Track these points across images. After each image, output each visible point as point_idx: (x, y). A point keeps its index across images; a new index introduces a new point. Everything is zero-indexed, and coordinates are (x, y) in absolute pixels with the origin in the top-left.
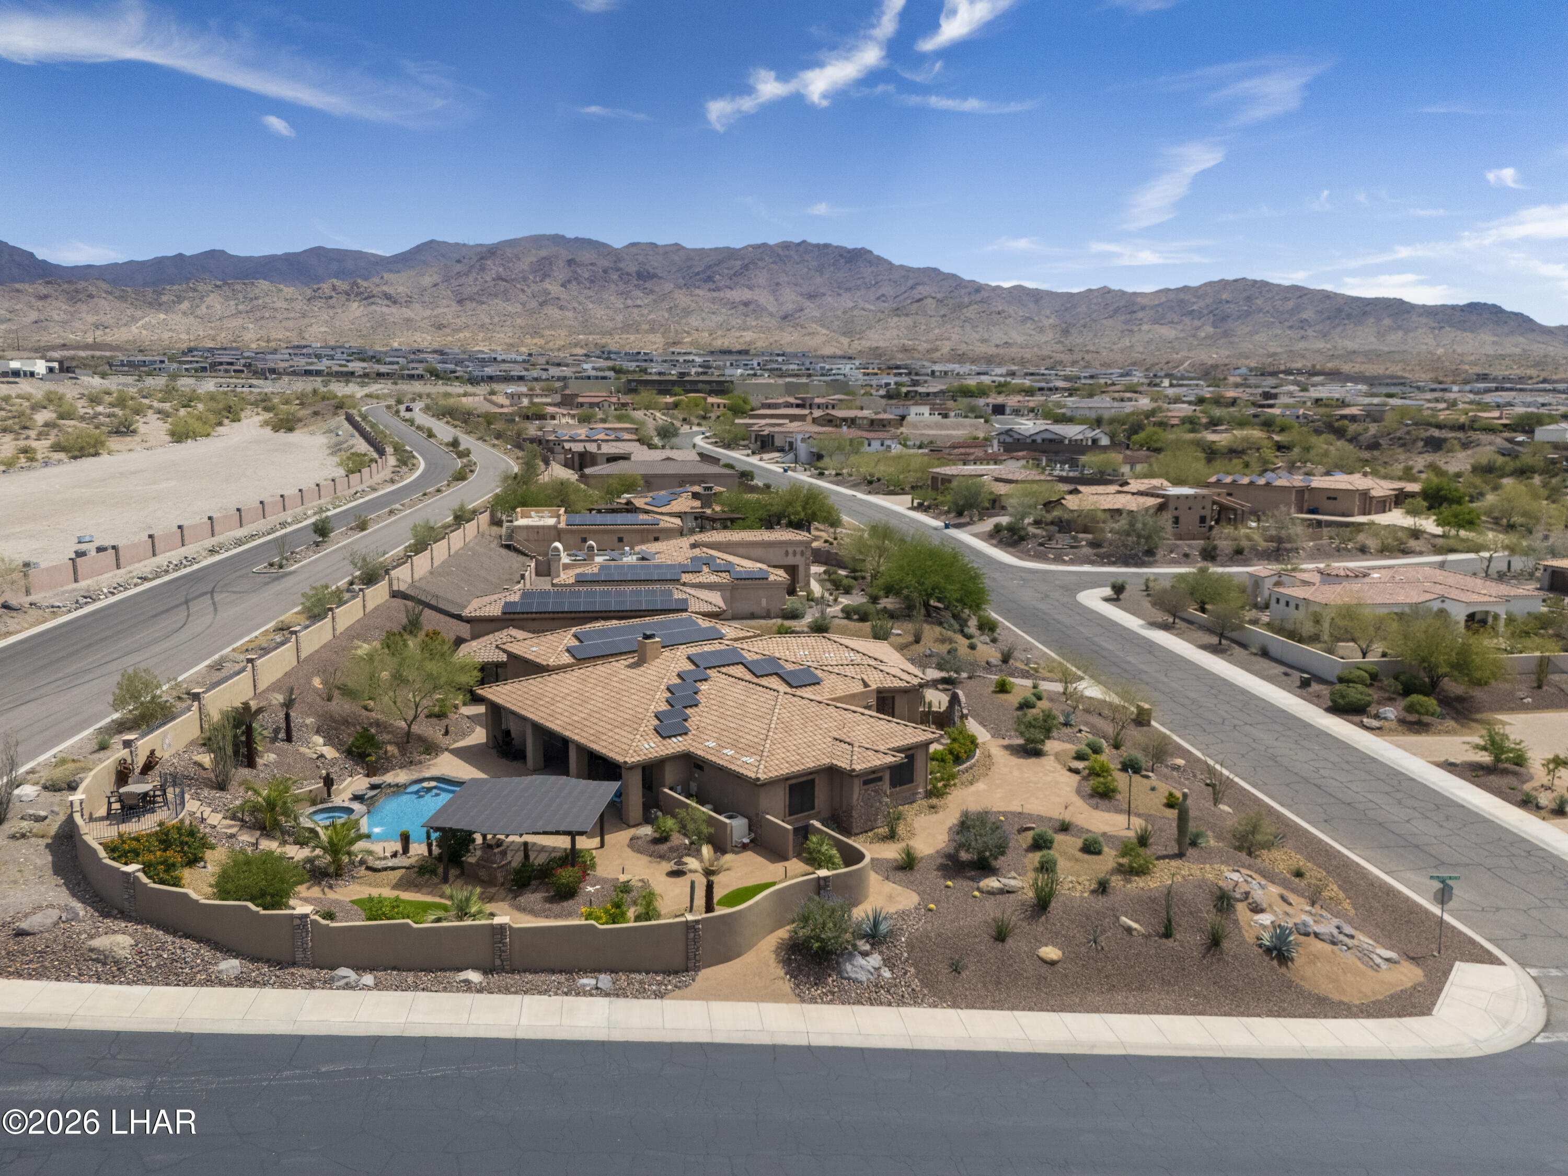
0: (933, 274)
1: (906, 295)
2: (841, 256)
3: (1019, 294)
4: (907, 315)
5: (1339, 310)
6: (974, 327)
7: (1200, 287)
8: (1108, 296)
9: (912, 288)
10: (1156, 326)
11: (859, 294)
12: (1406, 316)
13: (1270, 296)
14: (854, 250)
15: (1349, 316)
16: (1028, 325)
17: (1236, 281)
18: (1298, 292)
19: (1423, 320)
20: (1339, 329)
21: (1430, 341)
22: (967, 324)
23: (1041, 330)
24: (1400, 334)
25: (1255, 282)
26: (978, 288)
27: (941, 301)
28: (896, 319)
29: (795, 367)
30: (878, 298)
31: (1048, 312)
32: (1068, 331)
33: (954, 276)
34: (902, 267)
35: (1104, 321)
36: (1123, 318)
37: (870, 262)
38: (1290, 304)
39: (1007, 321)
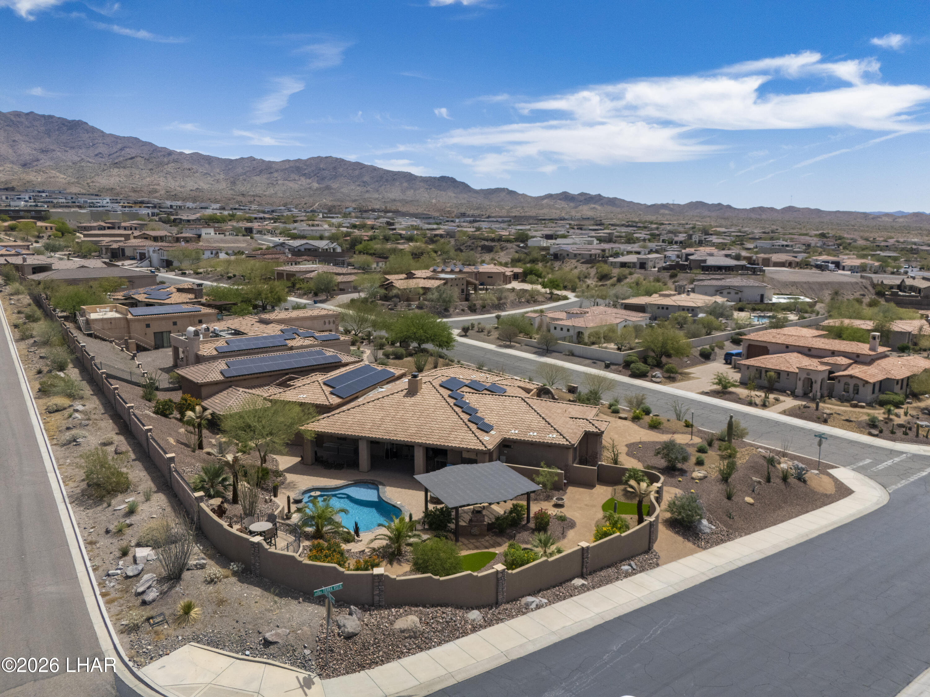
0: (135, 141)
1: (118, 154)
2: (63, 124)
3: (197, 158)
4: (124, 168)
5: (382, 177)
6: (174, 178)
7: (308, 160)
8: (254, 162)
9: (122, 149)
10: (286, 182)
11: (81, 151)
12: (413, 182)
13: (345, 167)
14: (73, 121)
15: (387, 181)
16: (209, 178)
17: (326, 158)
18: (358, 165)
19: (422, 184)
20: (383, 187)
21: (426, 195)
22: (168, 176)
23: (218, 181)
24: (412, 191)
25: (337, 159)
26: (170, 153)
27: (148, 160)
28: (116, 170)
29: (64, 200)
30: (96, 155)
31: (218, 171)
32: (235, 183)
33: (150, 144)
34: (111, 135)
35: (255, 178)
36: (266, 176)
37: (86, 130)
38: (357, 172)
39: (196, 175)
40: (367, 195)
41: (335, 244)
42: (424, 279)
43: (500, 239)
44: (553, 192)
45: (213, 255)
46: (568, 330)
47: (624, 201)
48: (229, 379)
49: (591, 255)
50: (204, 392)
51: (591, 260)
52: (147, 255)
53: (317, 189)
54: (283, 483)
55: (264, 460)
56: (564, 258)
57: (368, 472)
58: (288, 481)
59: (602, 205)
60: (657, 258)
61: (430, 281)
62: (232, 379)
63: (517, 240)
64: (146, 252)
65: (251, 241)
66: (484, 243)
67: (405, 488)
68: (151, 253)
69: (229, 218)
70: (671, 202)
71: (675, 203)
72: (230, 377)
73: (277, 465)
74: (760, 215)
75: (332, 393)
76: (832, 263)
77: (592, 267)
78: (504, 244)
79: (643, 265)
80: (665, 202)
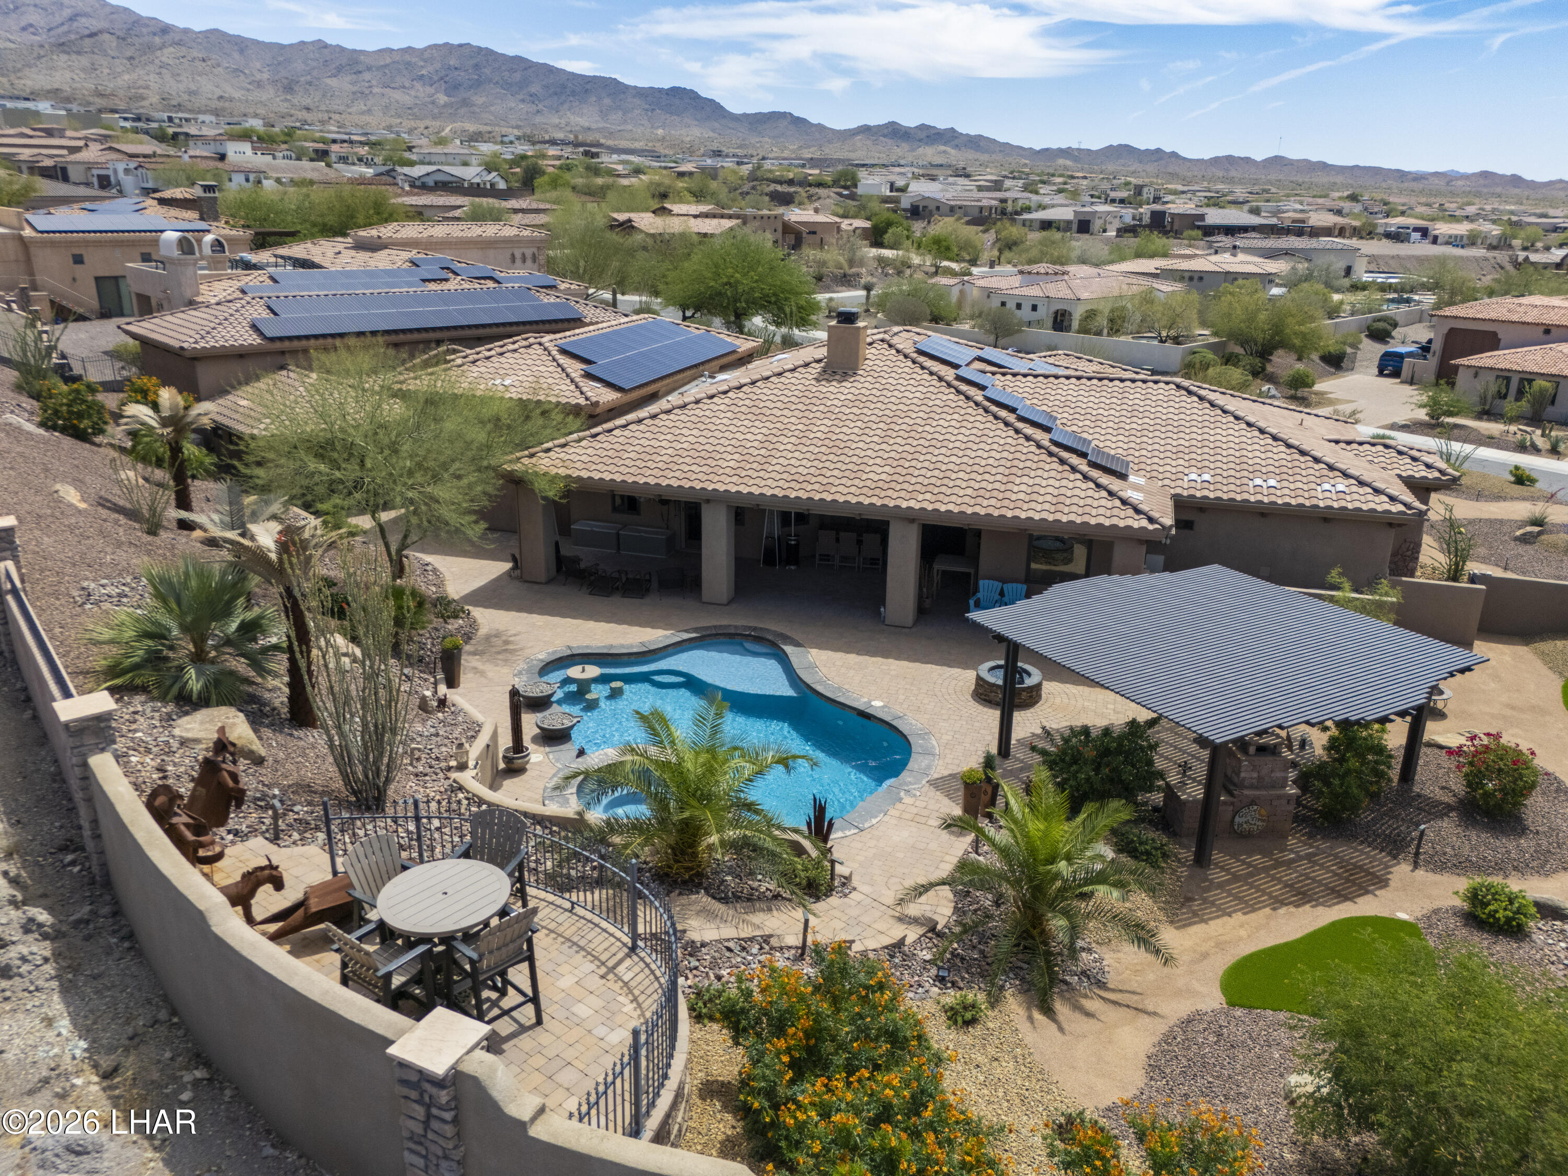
3: (216, 39)
5: (564, 86)
6: (175, 76)
8: (326, 51)
10: (388, 90)
13: (496, 65)
15: (573, 93)
16: (242, 78)
17: (460, 46)
18: (519, 63)
20: (567, 105)
22: (164, 71)
23: (260, 85)
24: (620, 113)
31: (258, 66)
32: (291, 89)
35: (328, 81)
36: (349, 79)
38: (518, 76)
40: (538, 119)
41: (494, 174)
42: (695, 217)
43: (804, 183)
44: (872, 122)
45: (249, 185)
46: (1034, 308)
47: (994, 141)
48: (278, 345)
49: (981, 209)
50: (206, 375)
51: (981, 219)
52: (112, 179)
53: (445, 106)
54: (468, 638)
55: (399, 570)
56: (931, 214)
57: (730, 602)
58: (483, 631)
59: (957, 147)
60: (1109, 213)
61: (707, 221)
62: (287, 344)
63: (836, 183)
64: (110, 172)
65: (327, 170)
66: (773, 187)
67: (873, 654)
68: (121, 175)
69: (283, 138)
70: (1075, 146)
71: (1083, 147)
72: (281, 339)
73: (440, 584)
74: (1227, 170)
75: (588, 376)
76: (1416, 229)
77: (985, 231)
78: (813, 190)
79: (1084, 226)
80: (1064, 146)
